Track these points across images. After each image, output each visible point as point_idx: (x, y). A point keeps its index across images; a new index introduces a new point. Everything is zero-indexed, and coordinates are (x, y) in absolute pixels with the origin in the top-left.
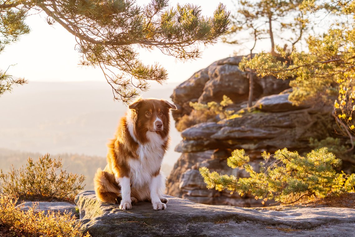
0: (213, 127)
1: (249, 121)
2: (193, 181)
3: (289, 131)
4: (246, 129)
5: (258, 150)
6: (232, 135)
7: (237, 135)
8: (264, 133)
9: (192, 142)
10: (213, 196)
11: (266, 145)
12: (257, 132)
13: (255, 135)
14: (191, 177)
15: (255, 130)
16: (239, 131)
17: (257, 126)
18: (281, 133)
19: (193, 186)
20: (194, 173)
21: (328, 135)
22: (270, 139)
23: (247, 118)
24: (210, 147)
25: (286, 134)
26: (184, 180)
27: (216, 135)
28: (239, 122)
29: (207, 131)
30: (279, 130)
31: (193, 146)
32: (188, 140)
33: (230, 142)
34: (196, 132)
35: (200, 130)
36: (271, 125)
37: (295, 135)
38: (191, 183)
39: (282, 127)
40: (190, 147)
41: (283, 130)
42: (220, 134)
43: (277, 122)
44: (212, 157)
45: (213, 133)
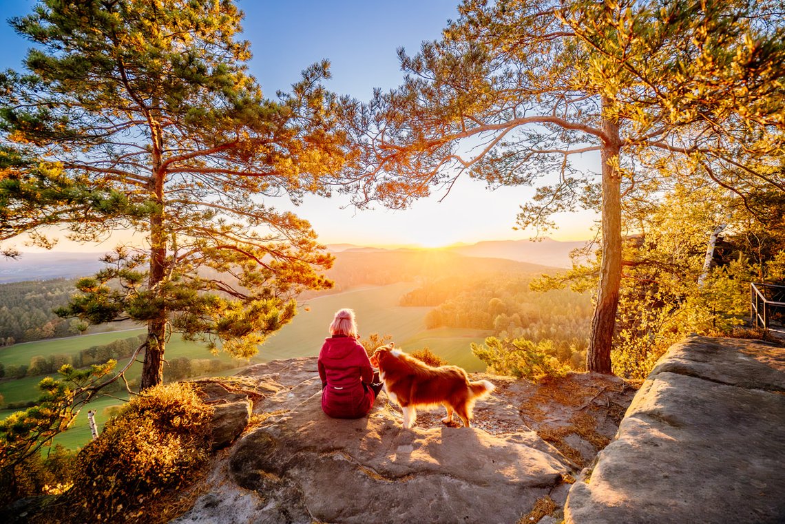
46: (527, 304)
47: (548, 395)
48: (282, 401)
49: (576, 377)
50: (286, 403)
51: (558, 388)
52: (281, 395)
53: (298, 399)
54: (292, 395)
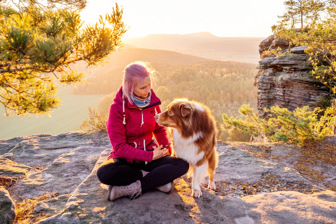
0: (272, 59)
1: (288, 57)
2: (262, 80)
3: (304, 62)
4: (286, 61)
5: (290, 69)
6: (280, 63)
7: (281, 63)
8: (293, 63)
9: (263, 65)
10: (270, 87)
11: (294, 67)
12: (291, 62)
13: (290, 63)
14: (262, 79)
15: (290, 61)
16: (283, 61)
17: (291, 60)
18: (301, 63)
19: (262, 82)
20: (263, 77)
21: (322, 64)
22: (296, 65)
23: (286, 56)
24: (271, 67)
25: (303, 63)
26: (259, 79)
27: (273, 63)
28: (283, 58)
29: (270, 61)
30: (300, 61)
31: (263, 67)
32: (261, 64)
33: (279, 66)
34: (265, 61)
35: (266, 61)
36: (297, 59)
37: (307, 64)
38: (261, 81)
39: (302, 60)
40: (262, 67)
41: (302, 61)
42: (274, 62)
43: (299, 58)
44: (271, 71)
45: (272, 62)
46: (189, 91)
47: (313, 156)
48: (42, 183)
49: (329, 139)
50: (48, 185)
51: (318, 150)
52: (33, 177)
53: (61, 179)
54: (49, 175)
